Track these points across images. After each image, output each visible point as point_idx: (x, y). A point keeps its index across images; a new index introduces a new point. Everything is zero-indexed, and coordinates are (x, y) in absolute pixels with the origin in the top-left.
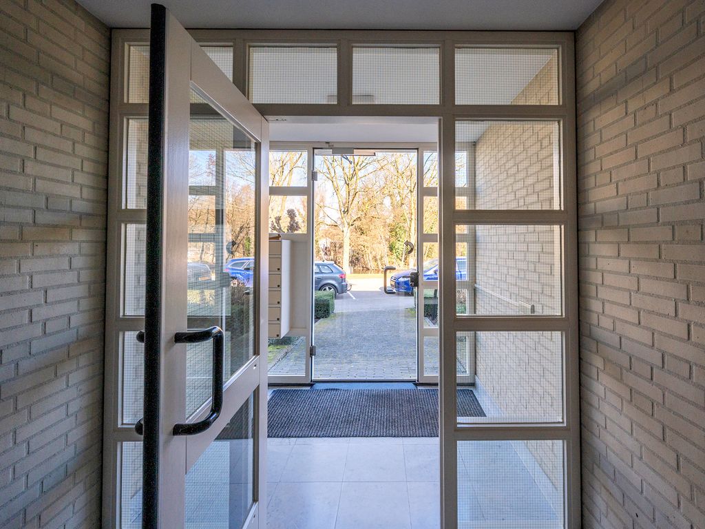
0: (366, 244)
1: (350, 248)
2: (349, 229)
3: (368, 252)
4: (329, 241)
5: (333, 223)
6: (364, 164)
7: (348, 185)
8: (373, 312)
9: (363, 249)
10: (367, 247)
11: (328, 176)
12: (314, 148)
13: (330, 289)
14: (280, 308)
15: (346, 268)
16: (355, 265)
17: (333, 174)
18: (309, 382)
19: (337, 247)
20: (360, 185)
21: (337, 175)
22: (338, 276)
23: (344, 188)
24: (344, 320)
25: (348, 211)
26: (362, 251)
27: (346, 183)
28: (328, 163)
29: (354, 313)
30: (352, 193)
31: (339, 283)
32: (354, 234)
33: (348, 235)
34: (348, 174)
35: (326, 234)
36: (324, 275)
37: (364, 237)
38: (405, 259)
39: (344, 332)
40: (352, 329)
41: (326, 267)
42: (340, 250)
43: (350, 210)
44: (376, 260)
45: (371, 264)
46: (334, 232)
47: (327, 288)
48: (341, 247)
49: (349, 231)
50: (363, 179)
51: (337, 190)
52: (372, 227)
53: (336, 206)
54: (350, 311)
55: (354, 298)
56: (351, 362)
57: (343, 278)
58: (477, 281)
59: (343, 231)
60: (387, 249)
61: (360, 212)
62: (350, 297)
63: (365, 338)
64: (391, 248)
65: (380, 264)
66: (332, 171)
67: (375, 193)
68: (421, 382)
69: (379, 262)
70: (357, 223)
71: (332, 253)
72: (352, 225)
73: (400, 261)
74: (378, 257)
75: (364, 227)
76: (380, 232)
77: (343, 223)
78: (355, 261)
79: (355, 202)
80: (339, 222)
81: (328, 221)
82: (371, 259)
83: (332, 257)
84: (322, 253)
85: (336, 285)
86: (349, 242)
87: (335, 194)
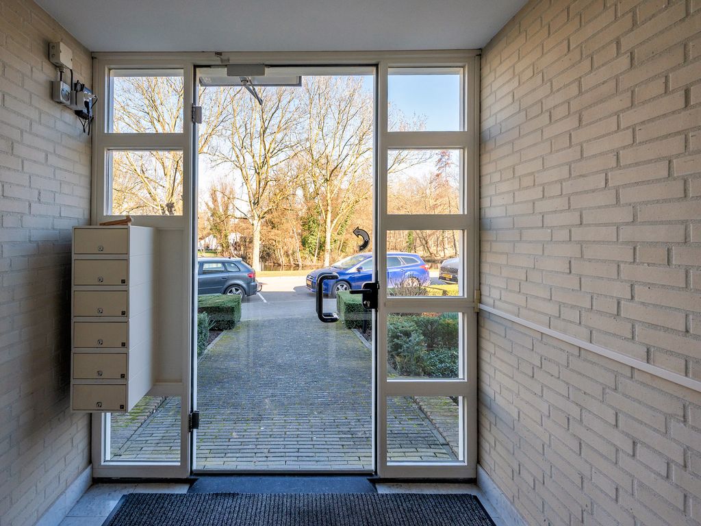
0: (278, 239)
1: (260, 242)
2: (260, 222)
3: (280, 246)
4: (239, 235)
5: (243, 216)
6: (275, 151)
7: (258, 174)
8: (288, 321)
9: (274, 243)
10: (279, 242)
11: (236, 163)
12: (196, 67)
13: (237, 290)
14: (127, 354)
15: (257, 265)
16: (266, 260)
17: (242, 162)
18: (187, 475)
19: (247, 242)
20: (271, 174)
21: (247, 163)
22: (246, 275)
23: (254, 178)
24: (252, 333)
25: (258, 201)
26: (274, 246)
27: (256, 172)
28: (237, 150)
29: (265, 321)
30: (262, 184)
31: (248, 284)
32: (265, 227)
33: (259, 228)
34: (258, 163)
35: (236, 229)
36: (231, 274)
37: (275, 231)
38: (318, 254)
39: (251, 354)
40: (262, 350)
41: (232, 265)
42: (250, 245)
43: (260, 201)
44: (288, 256)
45: (283, 260)
46: (244, 225)
47: (234, 289)
48: (251, 242)
49: (259, 224)
50: (275, 168)
51: (246, 179)
52: (284, 220)
53: (246, 197)
54: (260, 318)
55: (265, 301)
56: (259, 419)
57: (251, 277)
58: (484, 298)
59: (253, 225)
60: (298, 244)
61: (272, 204)
62: (260, 299)
63: (279, 366)
64: (304, 243)
65: (292, 260)
66: (241, 159)
67: (288, 182)
68: (381, 475)
69: (291, 257)
70: (268, 217)
71: (242, 248)
72: (263, 218)
73: (312, 257)
74: (290, 252)
75: (276, 220)
76: (293, 226)
77: (253, 216)
78: (266, 256)
79: (266, 193)
80: (249, 216)
81: (238, 214)
82: (282, 254)
83: (242, 252)
84: (232, 248)
85: (244, 285)
86: (259, 236)
87: (244, 184)
